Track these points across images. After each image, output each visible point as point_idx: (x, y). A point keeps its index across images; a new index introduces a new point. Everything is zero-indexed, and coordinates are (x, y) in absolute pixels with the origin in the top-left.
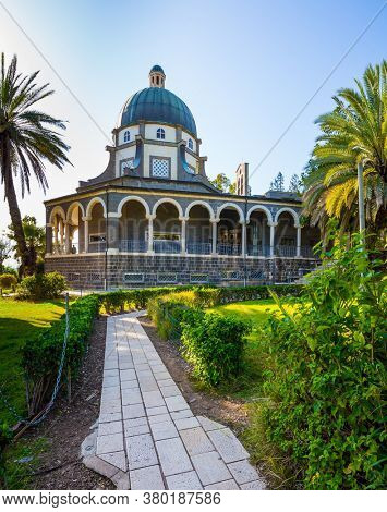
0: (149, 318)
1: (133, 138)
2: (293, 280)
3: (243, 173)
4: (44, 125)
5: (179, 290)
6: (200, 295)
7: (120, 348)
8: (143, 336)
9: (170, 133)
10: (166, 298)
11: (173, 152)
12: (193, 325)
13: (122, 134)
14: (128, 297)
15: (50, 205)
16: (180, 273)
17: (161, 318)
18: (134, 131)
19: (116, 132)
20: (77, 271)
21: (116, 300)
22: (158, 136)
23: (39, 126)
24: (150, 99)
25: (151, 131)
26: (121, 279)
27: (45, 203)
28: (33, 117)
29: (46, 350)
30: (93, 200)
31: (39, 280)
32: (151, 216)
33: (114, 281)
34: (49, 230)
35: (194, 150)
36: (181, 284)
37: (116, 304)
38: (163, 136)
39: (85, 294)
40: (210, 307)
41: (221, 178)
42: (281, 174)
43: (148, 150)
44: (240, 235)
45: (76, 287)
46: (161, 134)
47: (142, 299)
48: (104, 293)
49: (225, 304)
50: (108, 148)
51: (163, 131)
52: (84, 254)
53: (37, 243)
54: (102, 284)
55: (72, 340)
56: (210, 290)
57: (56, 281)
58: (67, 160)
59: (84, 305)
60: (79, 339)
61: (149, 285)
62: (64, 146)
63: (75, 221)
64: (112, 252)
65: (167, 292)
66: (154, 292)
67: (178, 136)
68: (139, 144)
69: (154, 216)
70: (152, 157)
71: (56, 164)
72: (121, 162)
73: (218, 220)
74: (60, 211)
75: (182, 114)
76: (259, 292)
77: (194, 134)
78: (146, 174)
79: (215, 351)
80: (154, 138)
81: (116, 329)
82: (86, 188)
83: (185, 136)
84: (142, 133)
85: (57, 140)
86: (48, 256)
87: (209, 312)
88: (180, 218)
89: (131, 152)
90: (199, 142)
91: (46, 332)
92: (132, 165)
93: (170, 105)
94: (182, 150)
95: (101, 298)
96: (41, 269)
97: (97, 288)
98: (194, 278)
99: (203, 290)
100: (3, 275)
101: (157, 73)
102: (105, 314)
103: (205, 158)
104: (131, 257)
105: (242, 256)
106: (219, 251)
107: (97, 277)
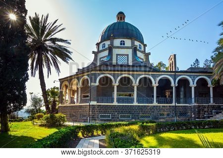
1: (107, 46)
2: (209, 117)
3: (173, 60)
9: (128, 42)
11: (130, 52)
13: (101, 45)
15: (61, 81)
16: (134, 114)
18: (107, 43)
19: (98, 44)
20: (74, 113)
22: (121, 44)
24: (116, 27)
25: (117, 42)
26: (98, 117)
27: (60, 80)
28: (54, 40)
30: (84, 77)
32: (116, 84)
33: (94, 119)
34: (61, 92)
35: (143, 49)
36: (134, 120)
38: (124, 44)
41: (160, 64)
42: (197, 60)
43: (116, 52)
44: (172, 93)
46: (122, 43)
49: (161, 132)
50: (94, 52)
51: (124, 41)
52: (78, 104)
53: (57, 99)
54: (87, 119)
56: (149, 124)
57: (61, 118)
58: (71, 58)
62: (69, 52)
64: (94, 103)
67: (133, 43)
68: (110, 49)
69: (118, 84)
70: (117, 55)
71: (65, 61)
72: (100, 58)
73: (157, 85)
74: (67, 83)
75: (135, 33)
76: (184, 125)
77: (142, 41)
78: (114, 62)
80: (119, 45)
82: (81, 72)
83: (137, 43)
84: (112, 43)
85: (66, 50)
86: (60, 105)
88: (133, 85)
89: (106, 53)
90: (145, 46)
92: (105, 59)
93: (128, 29)
94: (135, 50)
97: (85, 122)
98: (142, 117)
99: (145, 124)
100: (39, 114)
101: (121, 15)
102: (81, 136)
103: (149, 54)
104: (104, 106)
105: (173, 104)
106: (158, 102)
107: (84, 116)
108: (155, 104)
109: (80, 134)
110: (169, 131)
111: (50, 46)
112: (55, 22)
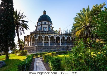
0: (43, 59)
1: (40, 24)
2: (70, 50)
3: (60, 30)
4: (25, 22)
5: (49, 53)
6: (53, 54)
7: (37, 65)
8: (41, 62)
9: (47, 23)
10: (46, 54)
11: (47, 26)
12: (51, 60)
14: (39, 54)
16: (49, 49)
17: (45, 58)
18: (40, 23)
19: (37, 23)
20: (30, 50)
21: (37, 55)
23: (24, 23)
24: (43, 17)
25: (43, 22)
26: (38, 51)
27: (24, 37)
28: (23, 21)
29: (22, 65)
30: (33, 36)
31: (23, 51)
32: (43, 38)
33: (36, 51)
34: (25, 42)
35: (51, 25)
36: (49, 52)
37: (37, 56)
39: (31, 54)
40: (54, 56)
41: (56, 31)
43: (43, 26)
45: (29, 53)
46: (45, 23)
47: (41, 55)
48: (34, 54)
49: (57, 55)
50: (36, 26)
52: (31, 46)
53: (23, 44)
54: (34, 52)
55: (27, 63)
56: (54, 52)
57: (26, 51)
58: (28, 28)
59: (31, 56)
60: (29, 63)
61: (43, 52)
62: (28, 26)
63: (30, 40)
64: (36, 46)
65: (46, 53)
66: (44, 53)
67: (48, 23)
68: (41, 25)
69: (44, 38)
70: (44, 27)
71: (26, 29)
72: (38, 28)
73: (56, 39)
74: (27, 38)
75: (49, 19)
76: (64, 53)
77: (51, 23)
78: (43, 30)
79: (55, 65)
81: (36, 61)
82: (32, 34)
83: (50, 23)
85: (27, 25)
86: (24, 47)
87: (54, 57)
88: (49, 39)
89: (40, 26)
90: (52, 24)
91: (23, 62)
92: (40, 29)
93: (47, 18)
94: (49, 26)
95: (34, 55)
96: (23, 49)
97: (33, 53)
98: (51, 50)
99: (53, 52)
100: (16, 51)
101: (45, 12)
102: (35, 58)
103: (53, 27)
104: (40, 46)
105: (60, 46)
106: (56, 45)
107: (33, 51)
108: (55, 45)
109: (34, 57)
110: (60, 55)
111: (21, 23)
112: (23, 14)
